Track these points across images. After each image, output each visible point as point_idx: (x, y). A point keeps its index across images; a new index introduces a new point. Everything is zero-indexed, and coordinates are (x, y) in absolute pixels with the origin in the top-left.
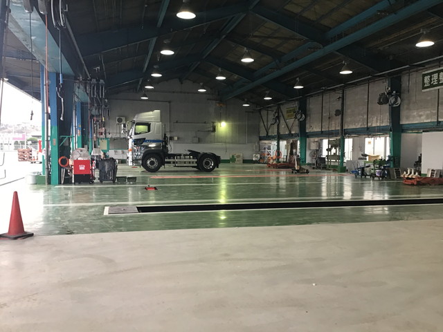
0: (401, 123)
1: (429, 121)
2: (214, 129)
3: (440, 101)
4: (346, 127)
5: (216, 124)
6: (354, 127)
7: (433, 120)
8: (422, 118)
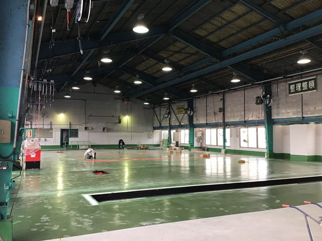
0: (272, 118)
1: (296, 116)
2: (120, 122)
3: (303, 102)
4: (227, 120)
5: (121, 117)
6: (233, 120)
7: (298, 116)
8: (290, 114)
